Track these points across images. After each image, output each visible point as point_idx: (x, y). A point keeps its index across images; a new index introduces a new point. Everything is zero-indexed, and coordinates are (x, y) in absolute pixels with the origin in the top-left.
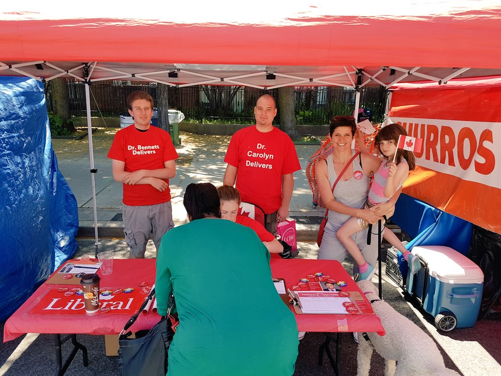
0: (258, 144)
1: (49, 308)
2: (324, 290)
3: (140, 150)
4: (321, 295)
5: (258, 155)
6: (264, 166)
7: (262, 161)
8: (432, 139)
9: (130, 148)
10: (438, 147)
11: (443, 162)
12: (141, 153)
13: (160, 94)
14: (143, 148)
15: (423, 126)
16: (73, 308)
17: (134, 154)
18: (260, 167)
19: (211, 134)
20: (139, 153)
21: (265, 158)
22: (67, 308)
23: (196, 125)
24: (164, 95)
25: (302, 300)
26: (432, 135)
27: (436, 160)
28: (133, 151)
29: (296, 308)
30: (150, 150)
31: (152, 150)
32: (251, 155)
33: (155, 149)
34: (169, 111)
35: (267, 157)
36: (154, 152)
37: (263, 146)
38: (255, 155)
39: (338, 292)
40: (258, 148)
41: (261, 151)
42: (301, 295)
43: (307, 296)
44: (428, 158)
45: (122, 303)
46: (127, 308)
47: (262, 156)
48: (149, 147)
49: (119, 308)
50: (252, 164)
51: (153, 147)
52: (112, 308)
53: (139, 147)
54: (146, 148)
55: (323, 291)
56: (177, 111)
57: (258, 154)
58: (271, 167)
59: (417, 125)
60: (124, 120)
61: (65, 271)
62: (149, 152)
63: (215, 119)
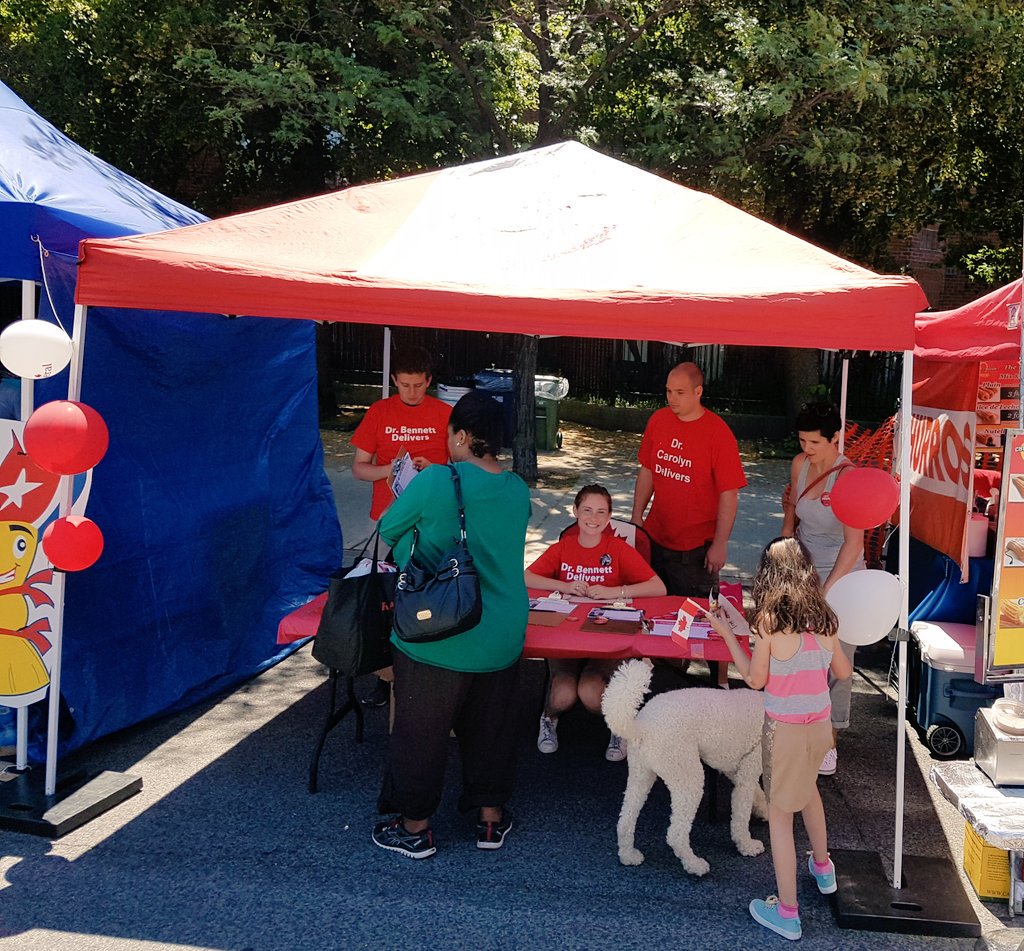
0: (674, 440)
3: (403, 434)
5: (672, 458)
6: (678, 476)
7: (675, 468)
9: (389, 430)
12: (406, 438)
14: (409, 430)
17: (393, 440)
18: (672, 477)
19: (632, 431)
20: (401, 438)
23: (601, 409)
24: (528, 347)
28: (393, 436)
30: (420, 435)
31: (424, 434)
33: (429, 434)
34: (537, 377)
35: (683, 464)
36: (427, 438)
38: (667, 457)
40: (673, 446)
41: (675, 452)
47: (677, 460)
48: (420, 430)
51: (426, 431)
53: (403, 429)
54: (414, 430)
56: (556, 379)
58: (688, 479)
60: (446, 393)
62: (418, 438)
63: (644, 398)
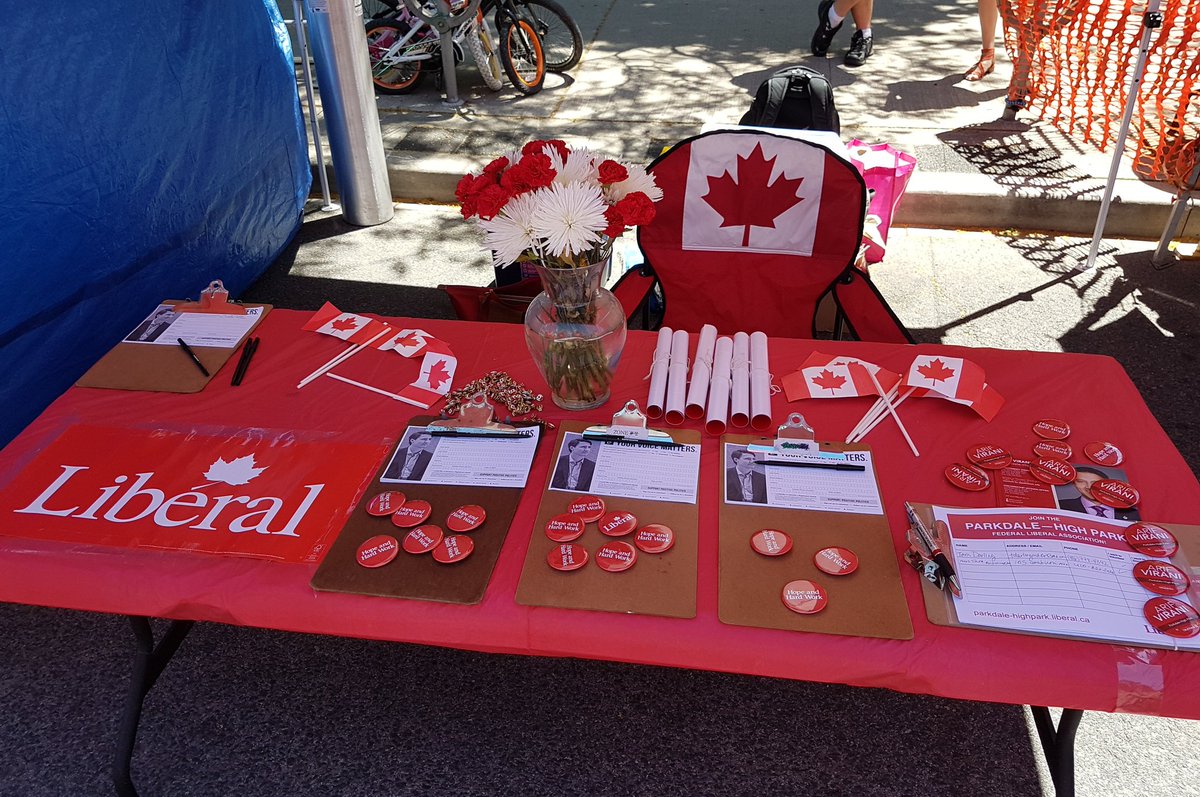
1: (36, 507)
2: (1065, 505)
4: (1048, 530)
16: (110, 516)
22: (89, 514)
25: (965, 554)
29: (932, 596)
39: (1126, 522)
42: (960, 529)
43: (986, 535)
45: (278, 503)
46: (289, 530)
49: (262, 528)
55: (1059, 511)
61: (145, 336)
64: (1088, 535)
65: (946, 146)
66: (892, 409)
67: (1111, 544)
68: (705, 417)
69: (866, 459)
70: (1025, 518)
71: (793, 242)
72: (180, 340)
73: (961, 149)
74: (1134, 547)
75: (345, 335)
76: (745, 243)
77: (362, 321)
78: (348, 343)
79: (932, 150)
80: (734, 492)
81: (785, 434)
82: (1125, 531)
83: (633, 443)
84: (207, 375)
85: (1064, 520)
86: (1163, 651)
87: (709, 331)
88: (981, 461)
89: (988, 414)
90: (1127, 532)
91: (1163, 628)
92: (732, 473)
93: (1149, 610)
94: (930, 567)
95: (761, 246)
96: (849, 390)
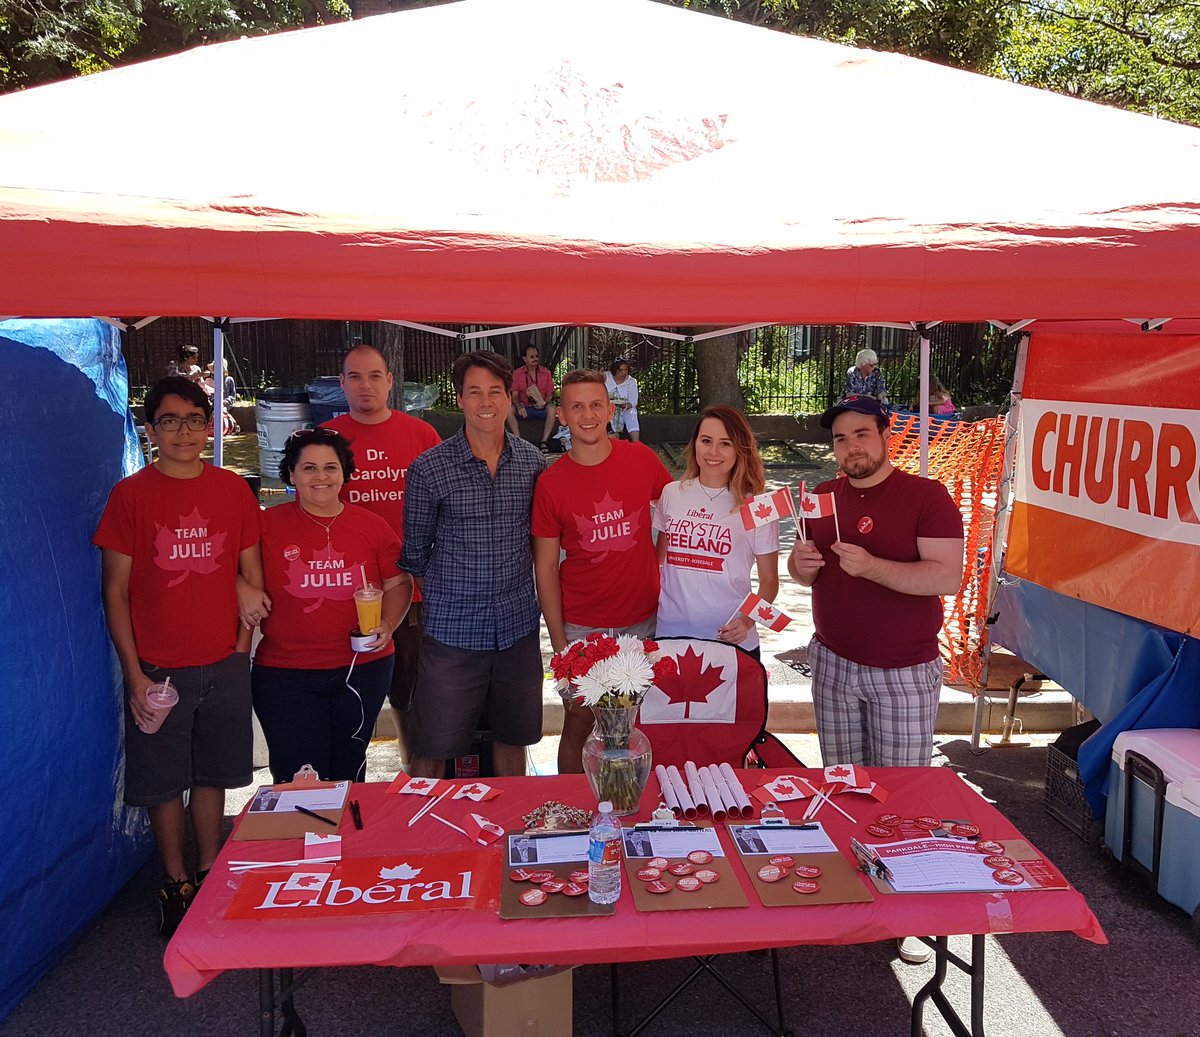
0: (368, 451)
1: (269, 903)
2: (938, 836)
4: (932, 846)
5: (376, 475)
6: (393, 496)
7: (386, 485)
8: (1135, 456)
10: (1151, 477)
11: (1161, 512)
13: (384, 342)
15: (1113, 423)
16: (330, 902)
18: (384, 499)
21: (393, 477)
25: (891, 862)
26: (1137, 446)
27: (1143, 508)
29: (879, 884)
32: (359, 477)
35: (396, 476)
37: (381, 453)
38: (367, 475)
39: (974, 842)
40: (369, 459)
41: (378, 465)
42: (884, 853)
43: (900, 854)
44: (1123, 503)
45: (447, 883)
46: (466, 894)
49: (445, 896)
50: (365, 497)
52: (426, 897)
55: (935, 839)
57: (372, 473)
59: (1097, 421)
60: (268, 412)
64: (955, 847)
65: (785, 665)
66: (826, 798)
67: (968, 851)
68: (710, 812)
69: (819, 824)
70: (919, 843)
71: (721, 713)
72: (296, 807)
73: (796, 667)
74: (981, 851)
75: (424, 792)
76: (687, 716)
77: (432, 782)
78: (429, 797)
79: (775, 668)
80: (747, 849)
81: (766, 815)
82: (975, 846)
83: (669, 830)
84: (335, 824)
85: (940, 842)
86: (1006, 892)
87: (690, 765)
88: (886, 822)
89: (882, 797)
90: (976, 846)
91: (1004, 881)
92: (739, 840)
93: (995, 875)
94: (873, 869)
95: (698, 717)
96: (797, 794)
